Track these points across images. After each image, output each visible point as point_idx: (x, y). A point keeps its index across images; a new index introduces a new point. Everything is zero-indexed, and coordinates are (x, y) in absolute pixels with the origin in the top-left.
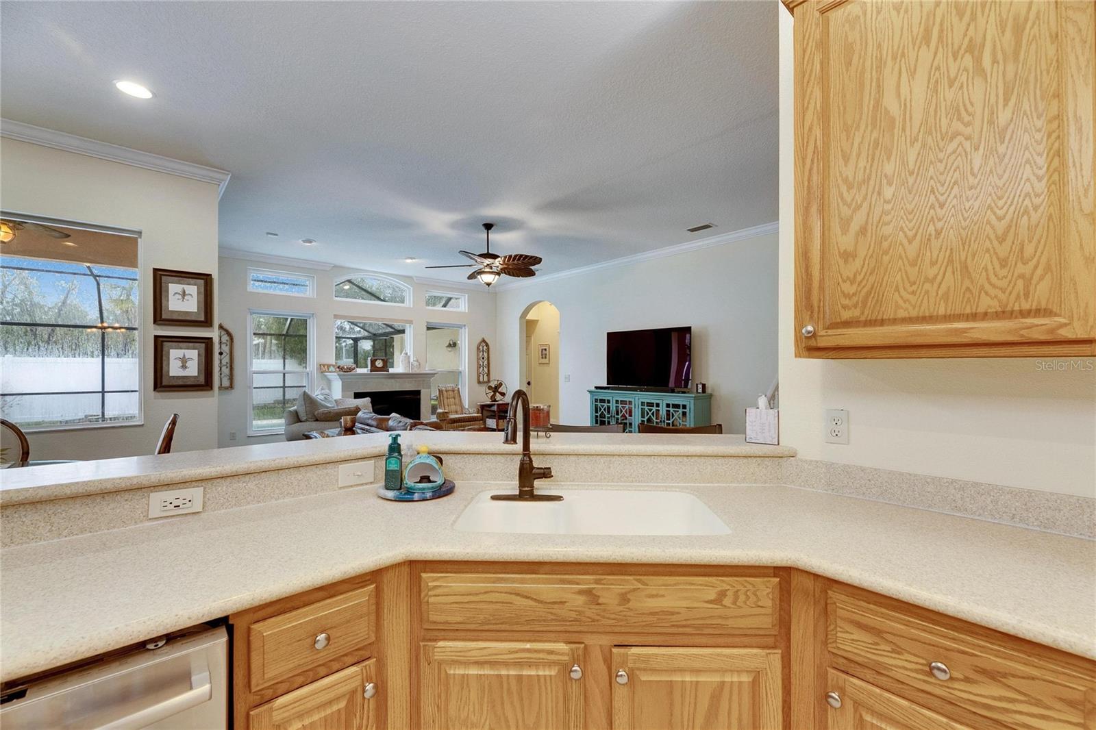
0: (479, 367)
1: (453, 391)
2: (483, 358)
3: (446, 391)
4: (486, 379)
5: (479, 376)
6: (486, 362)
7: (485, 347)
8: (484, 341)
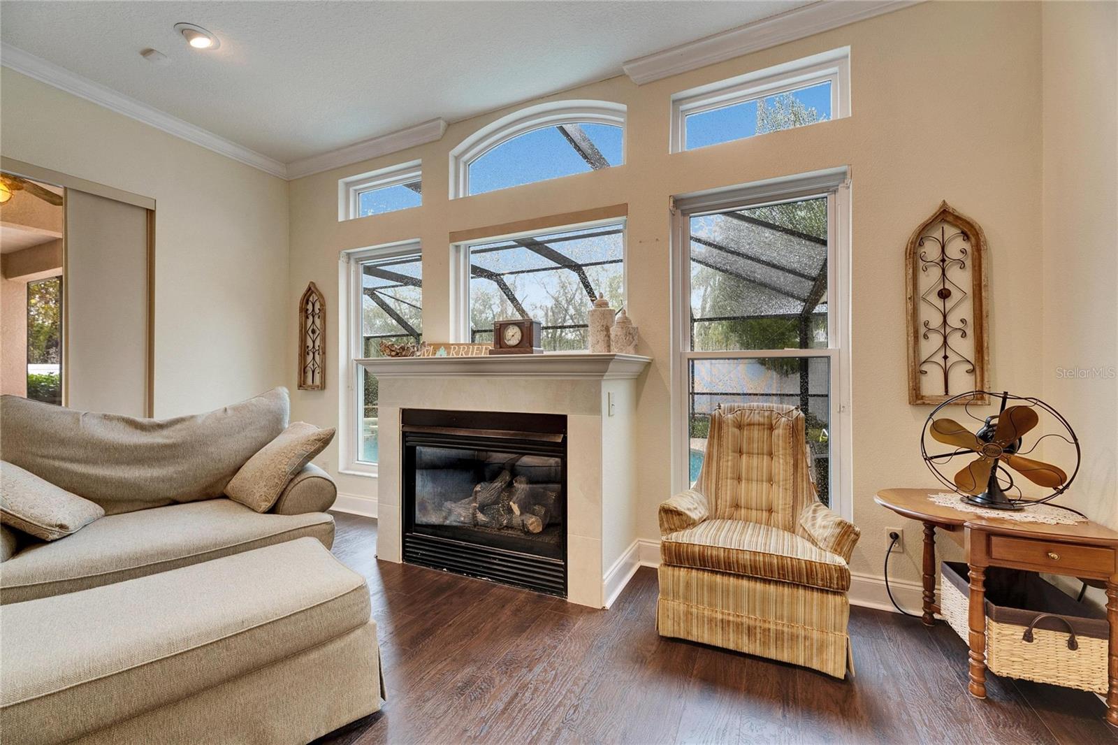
0: (916, 333)
1: (771, 428)
2: (944, 294)
3: (740, 426)
4: (962, 383)
5: (916, 373)
6: (962, 312)
7: (957, 246)
8: (945, 215)
